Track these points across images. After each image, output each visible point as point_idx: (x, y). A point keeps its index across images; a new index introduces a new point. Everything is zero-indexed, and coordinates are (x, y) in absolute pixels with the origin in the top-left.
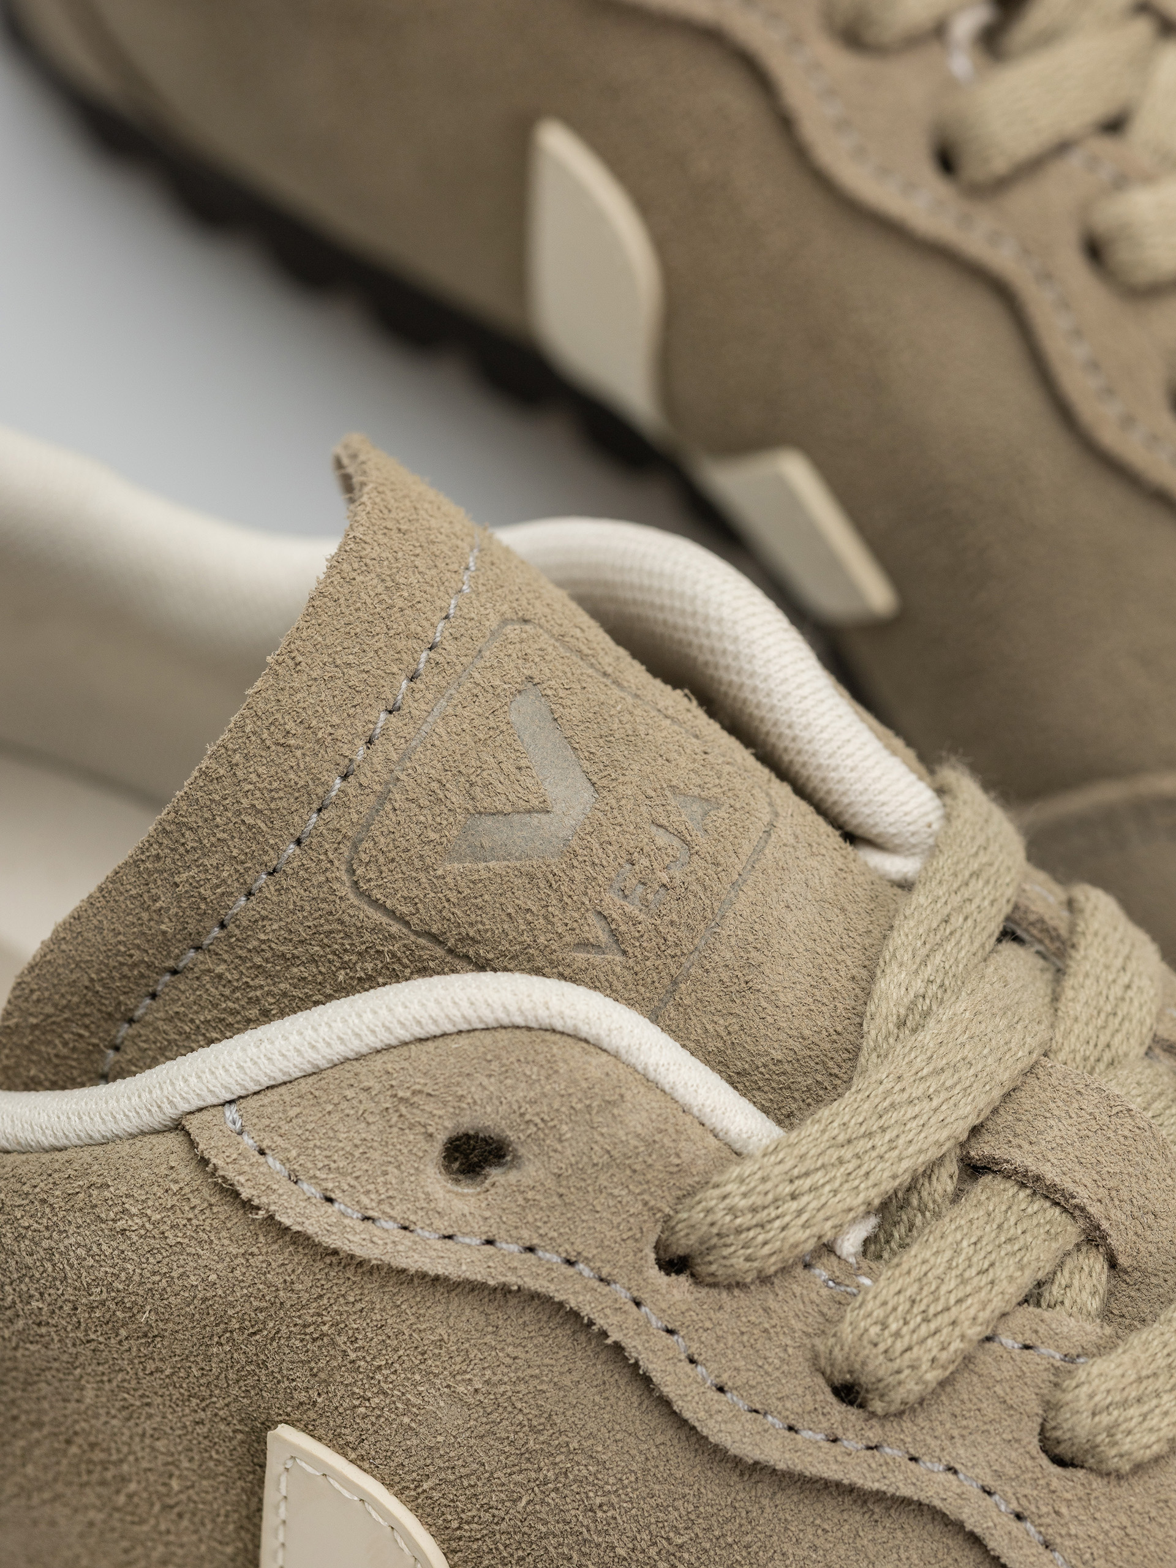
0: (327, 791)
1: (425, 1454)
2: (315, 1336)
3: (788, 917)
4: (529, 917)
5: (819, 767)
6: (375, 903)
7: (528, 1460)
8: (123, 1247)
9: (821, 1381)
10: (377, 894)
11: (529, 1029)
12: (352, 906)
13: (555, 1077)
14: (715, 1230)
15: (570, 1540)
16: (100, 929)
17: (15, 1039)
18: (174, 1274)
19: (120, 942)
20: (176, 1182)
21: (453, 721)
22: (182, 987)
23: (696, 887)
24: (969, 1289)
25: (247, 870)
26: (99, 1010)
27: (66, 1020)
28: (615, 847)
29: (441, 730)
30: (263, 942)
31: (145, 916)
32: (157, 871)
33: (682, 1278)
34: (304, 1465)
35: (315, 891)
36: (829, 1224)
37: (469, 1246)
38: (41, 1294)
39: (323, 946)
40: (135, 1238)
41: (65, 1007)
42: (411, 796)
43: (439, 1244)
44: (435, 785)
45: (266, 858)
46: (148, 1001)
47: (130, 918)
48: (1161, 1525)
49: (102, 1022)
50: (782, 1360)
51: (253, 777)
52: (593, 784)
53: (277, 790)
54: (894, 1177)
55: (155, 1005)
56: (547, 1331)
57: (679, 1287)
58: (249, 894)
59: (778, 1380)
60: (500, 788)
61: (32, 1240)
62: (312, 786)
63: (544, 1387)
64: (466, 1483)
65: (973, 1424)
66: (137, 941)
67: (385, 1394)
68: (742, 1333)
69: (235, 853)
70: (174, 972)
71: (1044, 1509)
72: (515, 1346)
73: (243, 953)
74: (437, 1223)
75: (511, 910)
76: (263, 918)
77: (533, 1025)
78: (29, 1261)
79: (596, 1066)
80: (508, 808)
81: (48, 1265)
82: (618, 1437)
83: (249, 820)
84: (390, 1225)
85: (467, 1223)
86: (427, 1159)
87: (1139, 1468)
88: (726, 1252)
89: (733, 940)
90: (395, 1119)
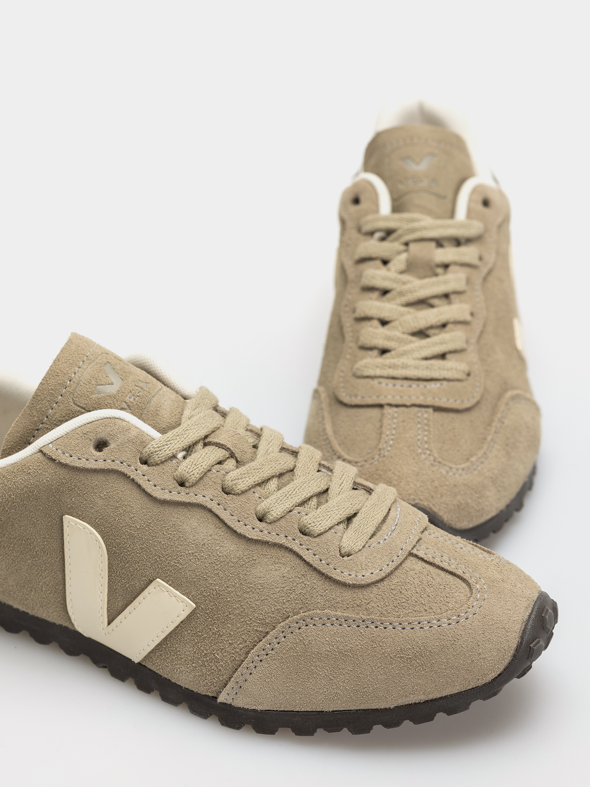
0: (67, 384)
1: (96, 513)
2: (71, 489)
3: (165, 403)
4: (110, 404)
5: (172, 383)
6: (78, 406)
7: (117, 509)
8: (29, 477)
9: (175, 481)
10: (78, 404)
11: (110, 418)
12: (73, 407)
13: (116, 426)
14: (151, 452)
15: (127, 527)
16: (21, 423)
17: (5, 452)
18: (41, 480)
19: (26, 425)
20: (40, 460)
21: (92, 369)
22: (40, 433)
23: (144, 396)
24: (204, 460)
25: (51, 403)
26: (23, 442)
27: (16, 445)
28: (127, 389)
29: (90, 370)
30: (56, 418)
31: (31, 418)
32: (33, 407)
33: (146, 465)
34: (71, 523)
35: (65, 405)
36: (174, 450)
37: (100, 462)
38: (13, 494)
39: (68, 417)
40: (32, 474)
41: (16, 442)
42: (84, 383)
43: (94, 462)
44: (89, 380)
45: (55, 400)
46: (33, 438)
47: (28, 419)
48: (249, 503)
49: (24, 445)
50: (167, 478)
51: (51, 382)
52: (122, 379)
53: (56, 385)
54: (188, 442)
55: (34, 438)
56: (118, 479)
57: (145, 467)
58: (52, 409)
59: (166, 482)
60: (102, 380)
61: (11, 481)
62: (63, 383)
63: (119, 492)
64: (105, 518)
65: (207, 487)
66: (30, 424)
67: (86, 500)
68: (159, 474)
69: (49, 399)
70: (38, 430)
71: (223, 502)
72: (112, 483)
73: (52, 422)
74: (94, 457)
75: (106, 404)
76: (55, 413)
77: (111, 417)
78: (10, 486)
79: (124, 424)
80: (105, 384)
81: (14, 486)
82: (135, 500)
83: (51, 392)
84: (84, 460)
85: (100, 457)
86: (91, 445)
87: (243, 492)
88: (154, 456)
89: (153, 406)
90: (83, 437)
